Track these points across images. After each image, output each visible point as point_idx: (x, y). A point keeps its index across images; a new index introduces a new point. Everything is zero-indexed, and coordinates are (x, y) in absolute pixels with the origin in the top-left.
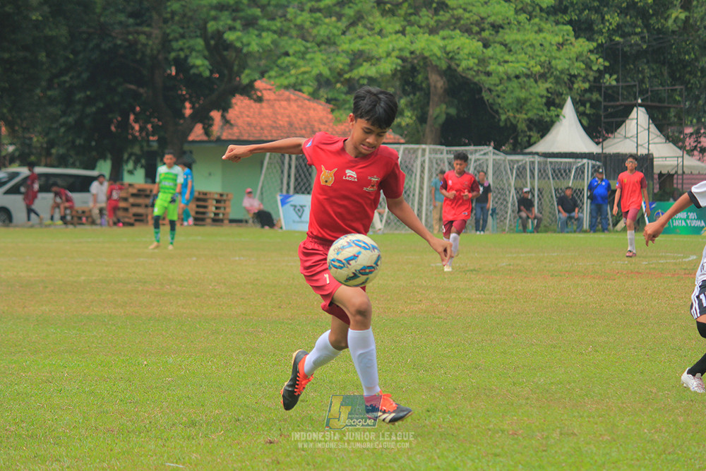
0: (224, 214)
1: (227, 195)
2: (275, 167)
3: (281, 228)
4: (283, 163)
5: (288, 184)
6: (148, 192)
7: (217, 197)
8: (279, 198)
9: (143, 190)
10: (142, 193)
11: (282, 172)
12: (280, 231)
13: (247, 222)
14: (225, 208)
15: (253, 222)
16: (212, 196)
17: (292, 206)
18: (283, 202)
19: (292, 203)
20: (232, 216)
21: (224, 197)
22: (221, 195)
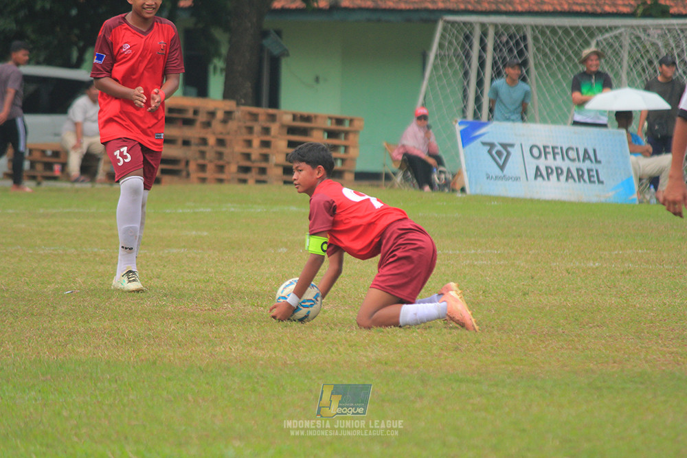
0: (343, 160)
1: (351, 121)
2: (451, 65)
3: (463, 190)
4: (468, 56)
5: (478, 100)
6: (190, 115)
7: (329, 124)
8: (459, 128)
9: (180, 110)
10: (175, 115)
11: (466, 74)
12: (459, 195)
13: (388, 177)
14: (346, 148)
15: (405, 178)
16: (319, 123)
17: (484, 144)
18: (467, 138)
19: (486, 139)
20: (361, 166)
21: (346, 126)
22: (339, 121)
